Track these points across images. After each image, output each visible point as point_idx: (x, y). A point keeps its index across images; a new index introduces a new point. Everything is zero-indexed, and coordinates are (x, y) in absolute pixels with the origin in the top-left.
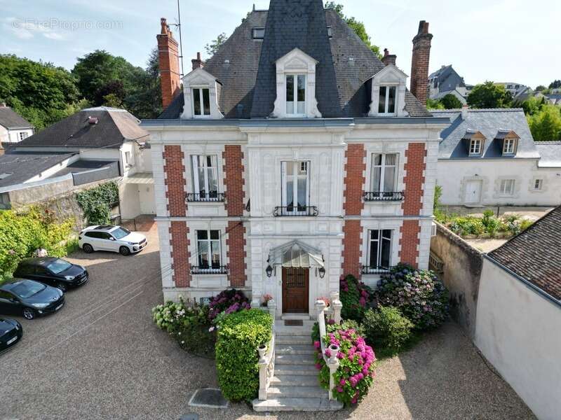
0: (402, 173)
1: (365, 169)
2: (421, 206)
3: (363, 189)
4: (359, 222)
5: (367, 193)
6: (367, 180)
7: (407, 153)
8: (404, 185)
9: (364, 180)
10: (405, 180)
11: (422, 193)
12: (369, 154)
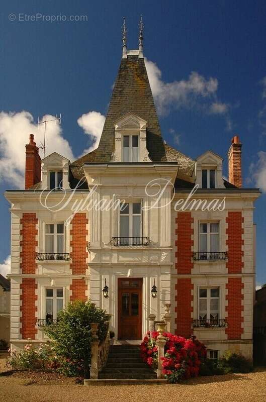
0: (224, 237)
1: (193, 234)
2: (242, 265)
3: (192, 251)
4: (190, 280)
5: (195, 253)
6: (196, 243)
7: (228, 220)
8: (227, 247)
9: (192, 243)
10: (228, 242)
11: (242, 254)
12: (196, 221)
